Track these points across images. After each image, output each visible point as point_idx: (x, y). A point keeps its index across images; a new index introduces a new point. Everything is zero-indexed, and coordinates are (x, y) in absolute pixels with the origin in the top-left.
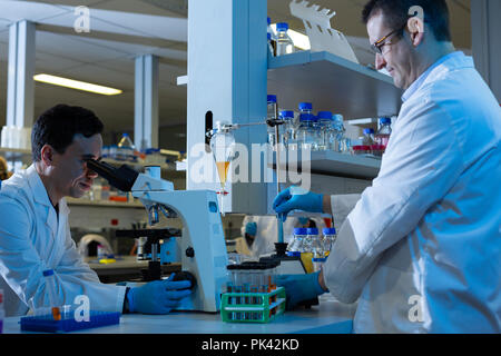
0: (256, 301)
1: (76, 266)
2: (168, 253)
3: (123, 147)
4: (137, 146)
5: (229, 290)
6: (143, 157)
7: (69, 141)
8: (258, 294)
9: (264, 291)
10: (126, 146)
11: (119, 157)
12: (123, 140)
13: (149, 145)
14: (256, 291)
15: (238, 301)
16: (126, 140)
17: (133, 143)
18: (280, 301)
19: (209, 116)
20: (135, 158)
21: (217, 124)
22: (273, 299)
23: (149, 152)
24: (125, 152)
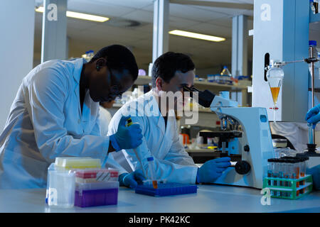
0: (287, 184)
1: (180, 154)
2: (233, 148)
3: (224, 75)
4: (234, 74)
5: (269, 175)
6: (236, 82)
7: (172, 75)
8: (289, 180)
9: (293, 178)
10: (226, 75)
11: (221, 82)
12: (224, 71)
13: (241, 74)
14: (287, 177)
15: (275, 183)
16: (226, 71)
17: (231, 73)
18: (307, 184)
19: (267, 56)
20: (231, 82)
21: (271, 61)
22: (301, 183)
23: (240, 78)
24: (224, 78)
